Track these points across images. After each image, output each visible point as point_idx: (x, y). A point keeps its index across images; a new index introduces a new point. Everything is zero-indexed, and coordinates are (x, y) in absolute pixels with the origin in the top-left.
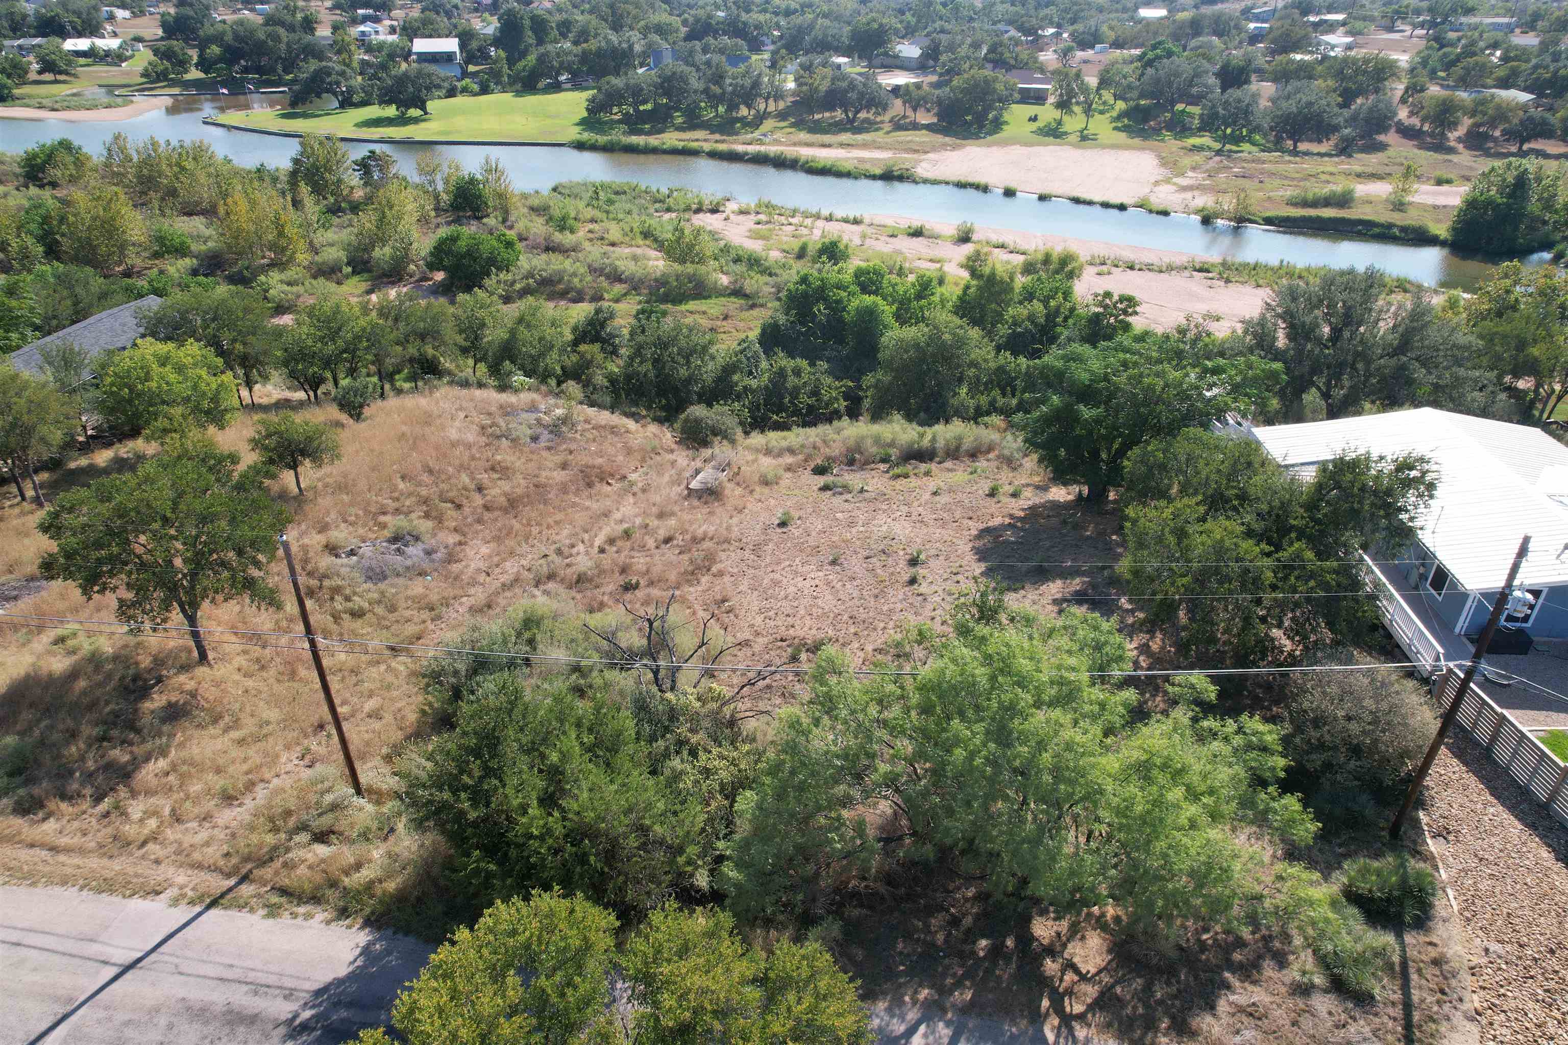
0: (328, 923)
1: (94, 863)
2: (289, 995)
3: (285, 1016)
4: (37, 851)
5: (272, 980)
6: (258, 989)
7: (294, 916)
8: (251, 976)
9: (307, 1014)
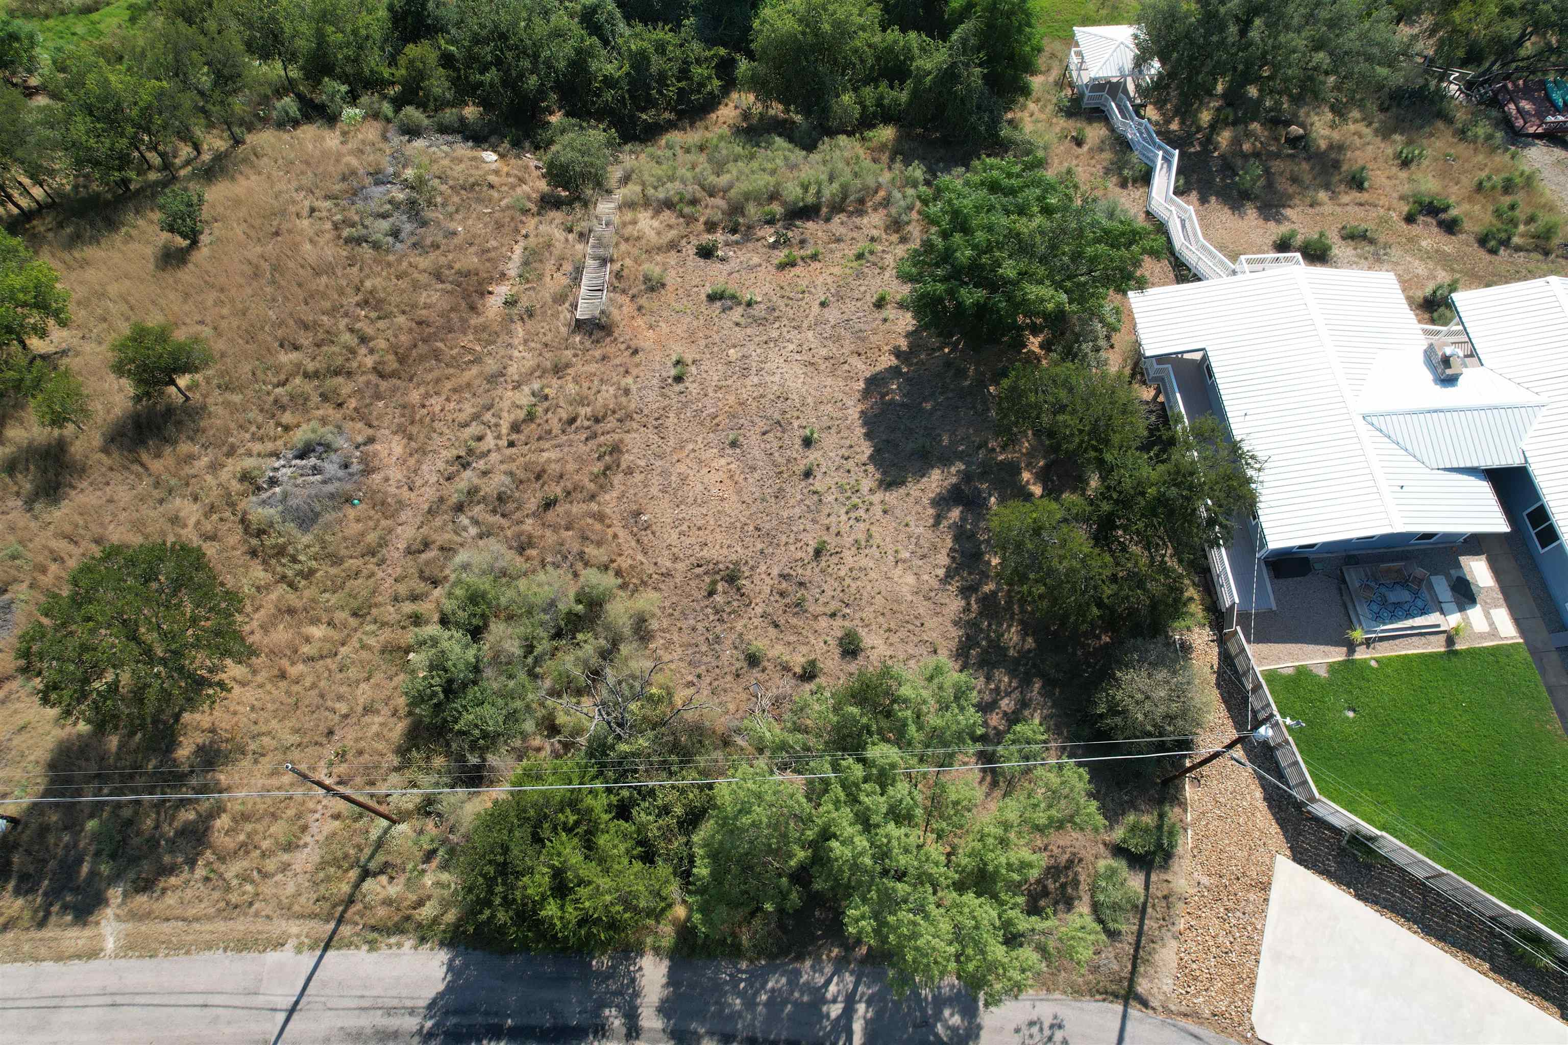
0: (416, 948)
1: (221, 926)
2: (412, 1012)
3: (415, 1028)
4: (173, 923)
5: (395, 1003)
6: (390, 1011)
7: (390, 946)
8: (380, 1003)
9: (429, 1024)
